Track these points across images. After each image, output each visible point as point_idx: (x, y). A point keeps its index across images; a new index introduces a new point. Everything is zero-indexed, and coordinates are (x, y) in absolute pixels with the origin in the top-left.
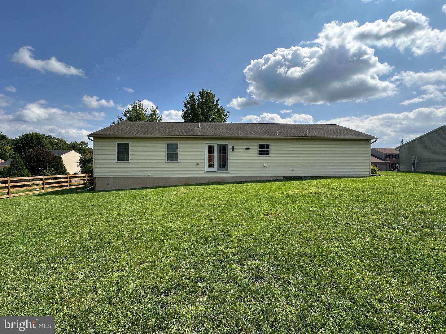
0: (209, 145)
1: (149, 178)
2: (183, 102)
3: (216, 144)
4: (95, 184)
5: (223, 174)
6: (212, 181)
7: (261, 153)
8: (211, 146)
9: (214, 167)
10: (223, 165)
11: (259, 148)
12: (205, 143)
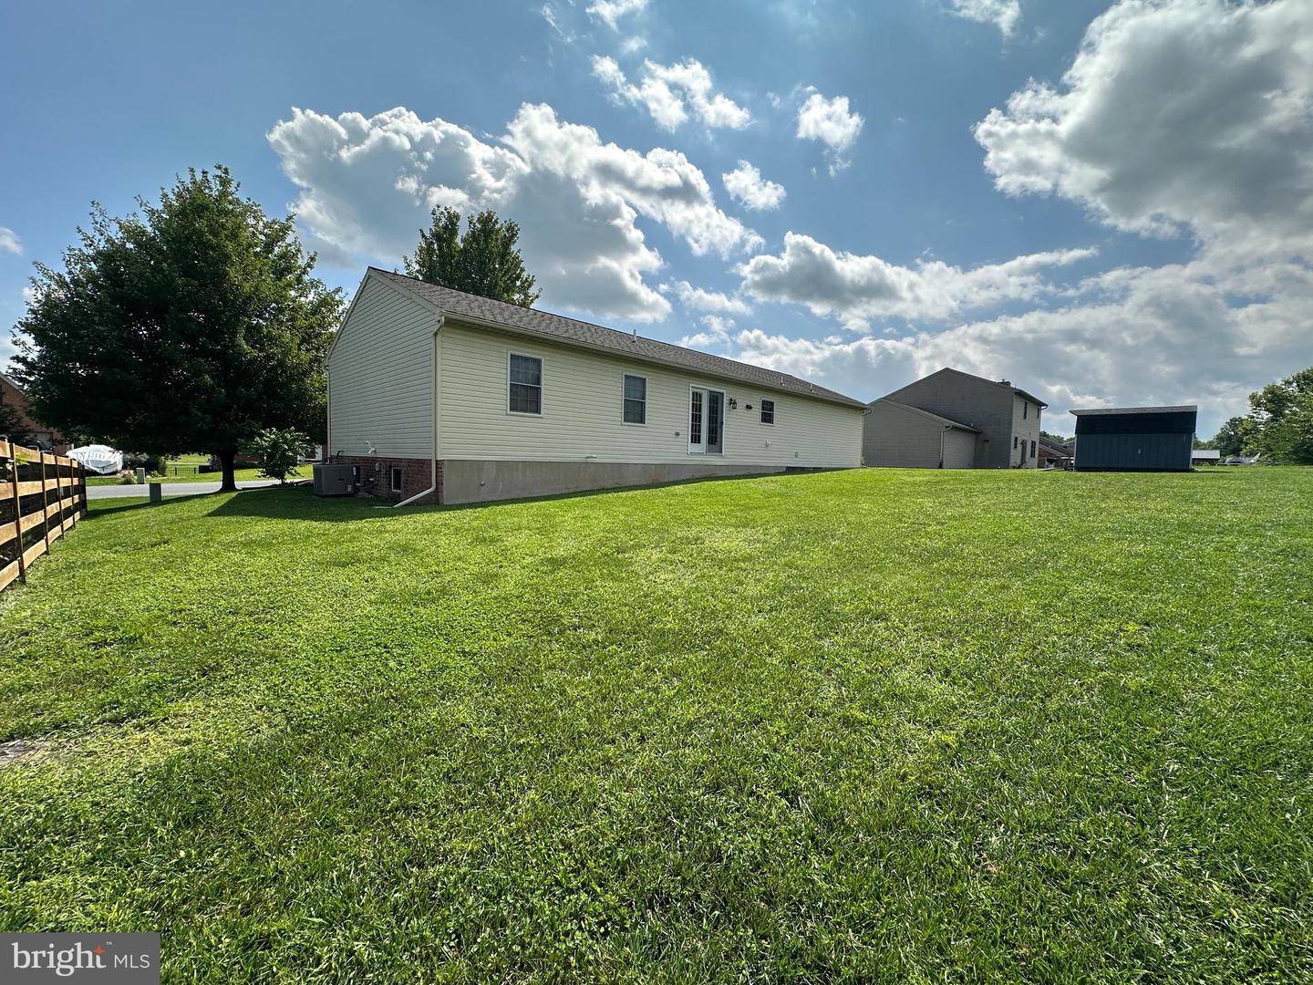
0: (696, 390)
1: (586, 464)
2: (422, 231)
3: (706, 388)
4: (439, 484)
5: (714, 460)
6: (698, 475)
7: (764, 420)
8: (697, 393)
9: (699, 442)
10: (715, 439)
11: (763, 408)
12: (691, 385)
